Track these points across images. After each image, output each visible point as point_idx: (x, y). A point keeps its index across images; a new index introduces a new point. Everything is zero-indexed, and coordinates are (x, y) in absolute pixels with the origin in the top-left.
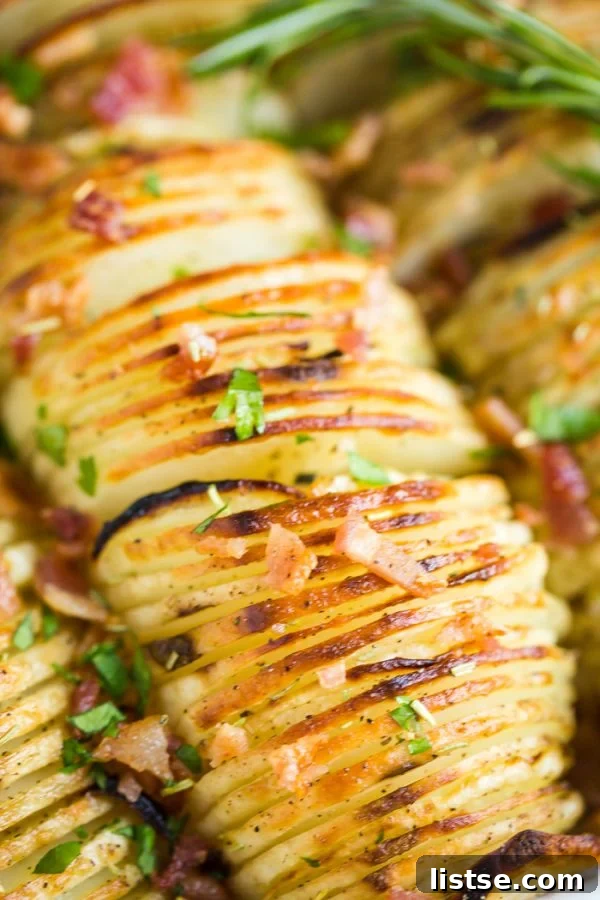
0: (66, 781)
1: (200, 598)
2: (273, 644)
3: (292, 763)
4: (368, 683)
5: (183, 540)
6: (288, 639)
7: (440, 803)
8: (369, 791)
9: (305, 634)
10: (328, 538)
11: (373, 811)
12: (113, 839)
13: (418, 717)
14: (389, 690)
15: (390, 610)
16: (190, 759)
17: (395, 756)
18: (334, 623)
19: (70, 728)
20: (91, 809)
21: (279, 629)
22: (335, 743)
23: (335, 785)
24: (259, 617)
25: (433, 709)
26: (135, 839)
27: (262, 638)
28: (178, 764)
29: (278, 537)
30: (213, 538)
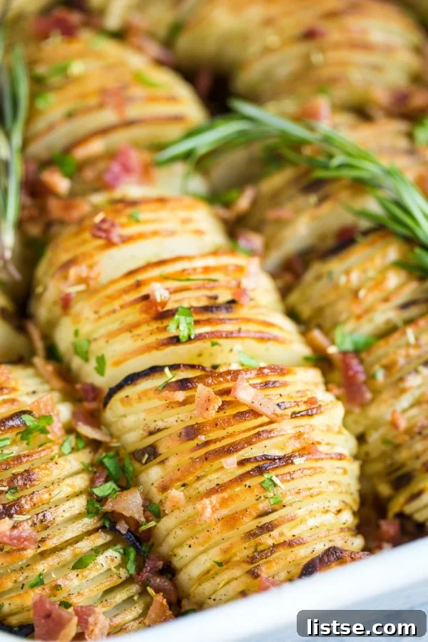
0: (89, 523)
1: (160, 424)
2: (199, 447)
3: (208, 507)
4: (249, 467)
5: (151, 394)
6: (207, 443)
7: (287, 532)
8: (249, 524)
9: (215, 441)
10: (227, 392)
11: (251, 535)
12: (113, 554)
13: (275, 485)
14: (260, 471)
15: (260, 429)
16: (154, 511)
17: (263, 506)
18: (230, 435)
19: (91, 494)
20: (101, 539)
21: (202, 438)
22: (231, 498)
23: (231, 521)
24: (191, 432)
25: (282, 481)
26: (125, 555)
27: (193, 443)
28: (148, 513)
29: (202, 390)
30: (167, 392)
